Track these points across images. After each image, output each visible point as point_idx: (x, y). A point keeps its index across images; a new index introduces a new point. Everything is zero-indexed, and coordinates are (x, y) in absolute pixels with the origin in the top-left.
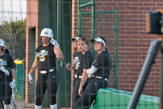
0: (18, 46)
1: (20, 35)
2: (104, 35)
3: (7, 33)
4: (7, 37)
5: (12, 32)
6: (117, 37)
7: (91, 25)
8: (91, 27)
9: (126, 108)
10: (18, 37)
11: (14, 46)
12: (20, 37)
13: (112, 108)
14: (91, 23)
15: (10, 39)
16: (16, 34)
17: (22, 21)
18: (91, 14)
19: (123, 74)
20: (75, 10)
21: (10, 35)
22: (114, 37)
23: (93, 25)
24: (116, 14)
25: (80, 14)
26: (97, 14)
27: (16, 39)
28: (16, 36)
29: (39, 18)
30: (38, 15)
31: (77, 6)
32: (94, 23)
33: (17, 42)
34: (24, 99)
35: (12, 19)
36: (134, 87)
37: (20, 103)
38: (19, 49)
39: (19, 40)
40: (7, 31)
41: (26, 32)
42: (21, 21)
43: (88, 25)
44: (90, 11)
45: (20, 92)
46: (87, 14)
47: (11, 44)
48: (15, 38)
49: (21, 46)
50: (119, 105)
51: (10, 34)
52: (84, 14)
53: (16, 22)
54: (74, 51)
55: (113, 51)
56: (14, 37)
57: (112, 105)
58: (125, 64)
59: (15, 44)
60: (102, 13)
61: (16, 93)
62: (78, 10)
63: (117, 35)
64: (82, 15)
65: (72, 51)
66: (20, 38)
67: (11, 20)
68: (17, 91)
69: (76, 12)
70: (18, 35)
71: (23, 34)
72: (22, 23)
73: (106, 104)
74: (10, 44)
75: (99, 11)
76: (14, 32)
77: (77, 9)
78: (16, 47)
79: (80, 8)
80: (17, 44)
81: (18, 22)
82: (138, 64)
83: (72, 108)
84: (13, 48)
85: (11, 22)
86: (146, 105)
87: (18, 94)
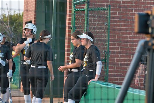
0: (15, 38)
1: (17, 27)
2: (96, 31)
3: (5, 25)
4: (5, 29)
5: (10, 25)
6: (109, 32)
7: (84, 21)
8: (84, 22)
9: (114, 102)
10: (16, 29)
11: (12, 37)
12: (17, 29)
13: (101, 102)
14: (84, 19)
15: (7, 32)
16: (14, 26)
17: (20, 14)
18: (85, 10)
19: (113, 68)
20: (69, 7)
21: (8, 28)
22: (106, 33)
23: (86, 21)
24: (108, 11)
25: (74, 10)
26: (90, 10)
27: (13, 32)
28: (14, 29)
29: (35, 15)
30: (34, 13)
31: (72, 3)
32: (87, 19)
33: (14, 34)
34: (19, 89)
35: (10, 12)
36: (123, 81)
37: (15, 93)
38: (16, 40)
39: (16, 32)
40: (5, 24)
41: (23, 25)
42: (18, 15)
43: (82, 21)
44: (84, 7)
45: (15, 81)
46: (81, 10)
47: (9, 36)
48: (13, 30)
49: (18, 38)
50: (108, 99)
51: (8, 26)
52: (78, 11)
53: (14, 15)
54: (67, 45)
55: (104, 46)
56: (11, 30)
57: (101, 99)
58: (116, 58)
59: (13, 37)
60: (95, 10)
61: (12, 83)
62: (73, 6)
63: (109, 31)
64: (76, 11)
65: (66, 45)
66: (17, 31)
67: (9, 14)
68: (13, 81)
69: (70, 8)
70: (15, 28)
71: (20, 27)
72: (20, 16)
73: (96, 98)
74: (7, 36)
75: (93, 8)
76: (12, 24)
77: (71, 5)
78: (13, 39)
79: (74, 4)
80: (14, 36)
81: (15, 15)
82: (128, 59)
83: (64, 98)
84: (11, 39)
85: (9, 15)
86: (133, 100)
87: (13, 83)
